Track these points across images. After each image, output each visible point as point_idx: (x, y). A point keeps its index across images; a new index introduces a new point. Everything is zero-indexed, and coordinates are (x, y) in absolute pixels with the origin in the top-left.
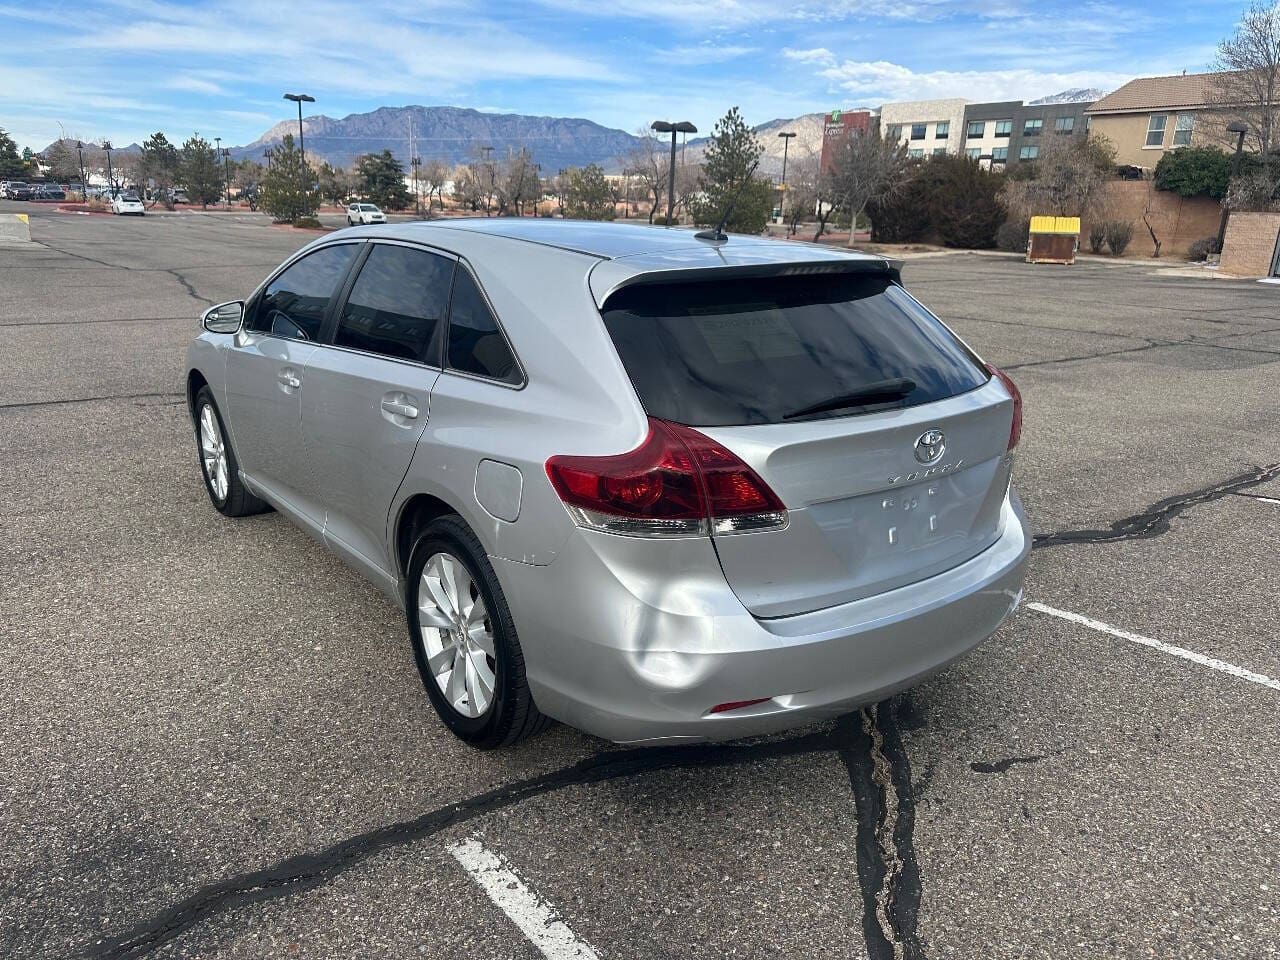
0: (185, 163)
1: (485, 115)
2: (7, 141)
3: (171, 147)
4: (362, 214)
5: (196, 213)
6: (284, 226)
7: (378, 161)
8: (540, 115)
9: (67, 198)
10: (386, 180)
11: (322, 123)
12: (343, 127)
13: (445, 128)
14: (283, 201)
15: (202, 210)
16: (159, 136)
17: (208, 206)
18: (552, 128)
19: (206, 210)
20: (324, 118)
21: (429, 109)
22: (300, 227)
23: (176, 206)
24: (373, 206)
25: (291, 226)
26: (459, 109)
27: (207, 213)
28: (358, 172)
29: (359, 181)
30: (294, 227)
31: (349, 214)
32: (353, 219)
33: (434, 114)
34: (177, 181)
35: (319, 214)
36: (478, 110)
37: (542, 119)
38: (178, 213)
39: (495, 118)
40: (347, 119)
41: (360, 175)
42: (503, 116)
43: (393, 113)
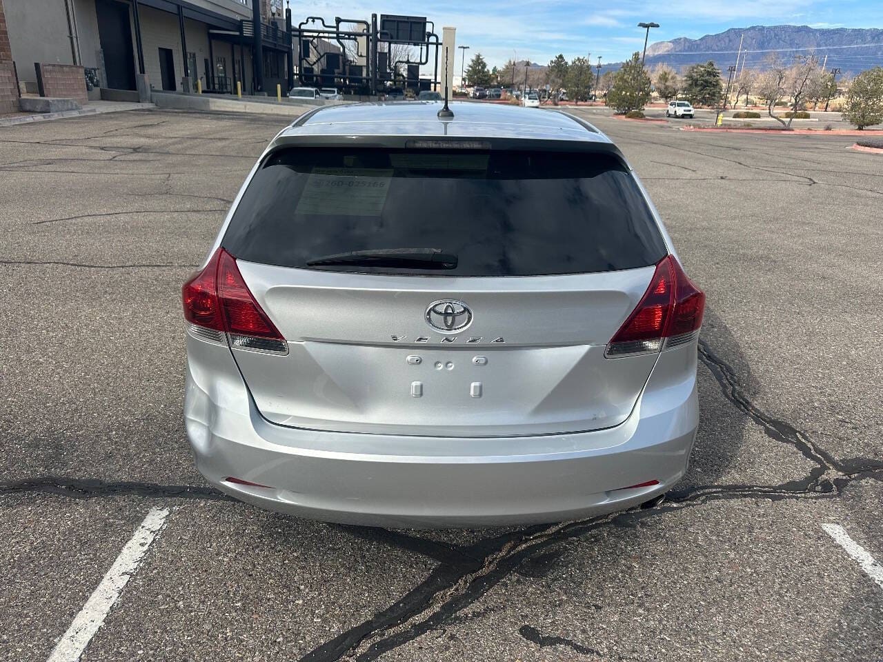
0: (571, 75)
1: (816, 30)
2: (482, 62)
3: (566, 63)
4: (677, 108)
5: (570, 107)
6: (620, 116)
7: (702, 69)
8: (867, 28)
9: (502, 97)
10: (705, 84)
11: (683, 43)
12: (697, 45)
13: (778, 42)
14: (623, 99)
15: (574, 105)
16: (561, 56)
17: (579, 103)
18: (876, 38)
19: (577, 105)
20: (685, 39)
21: (769, 28)
22: (629, 117)
23: (560, 103)
24: (686, 102)
25: (624, 116)
26: (794, 27)
27: (577, 107)
28: (685, 78)
29: (685, 85)
30: (626, 117)
31: (668, 108)
32: (670, 112)
33: (772, 32)
34: (563, 86)
35: (646, 109)
36: (809, 26)
37: (868, 30)
38: (559, 107)
39: (823, 32)
40: (701, 39)
41: (686, 80)
42: (833, 30)
43: (737, 32)
